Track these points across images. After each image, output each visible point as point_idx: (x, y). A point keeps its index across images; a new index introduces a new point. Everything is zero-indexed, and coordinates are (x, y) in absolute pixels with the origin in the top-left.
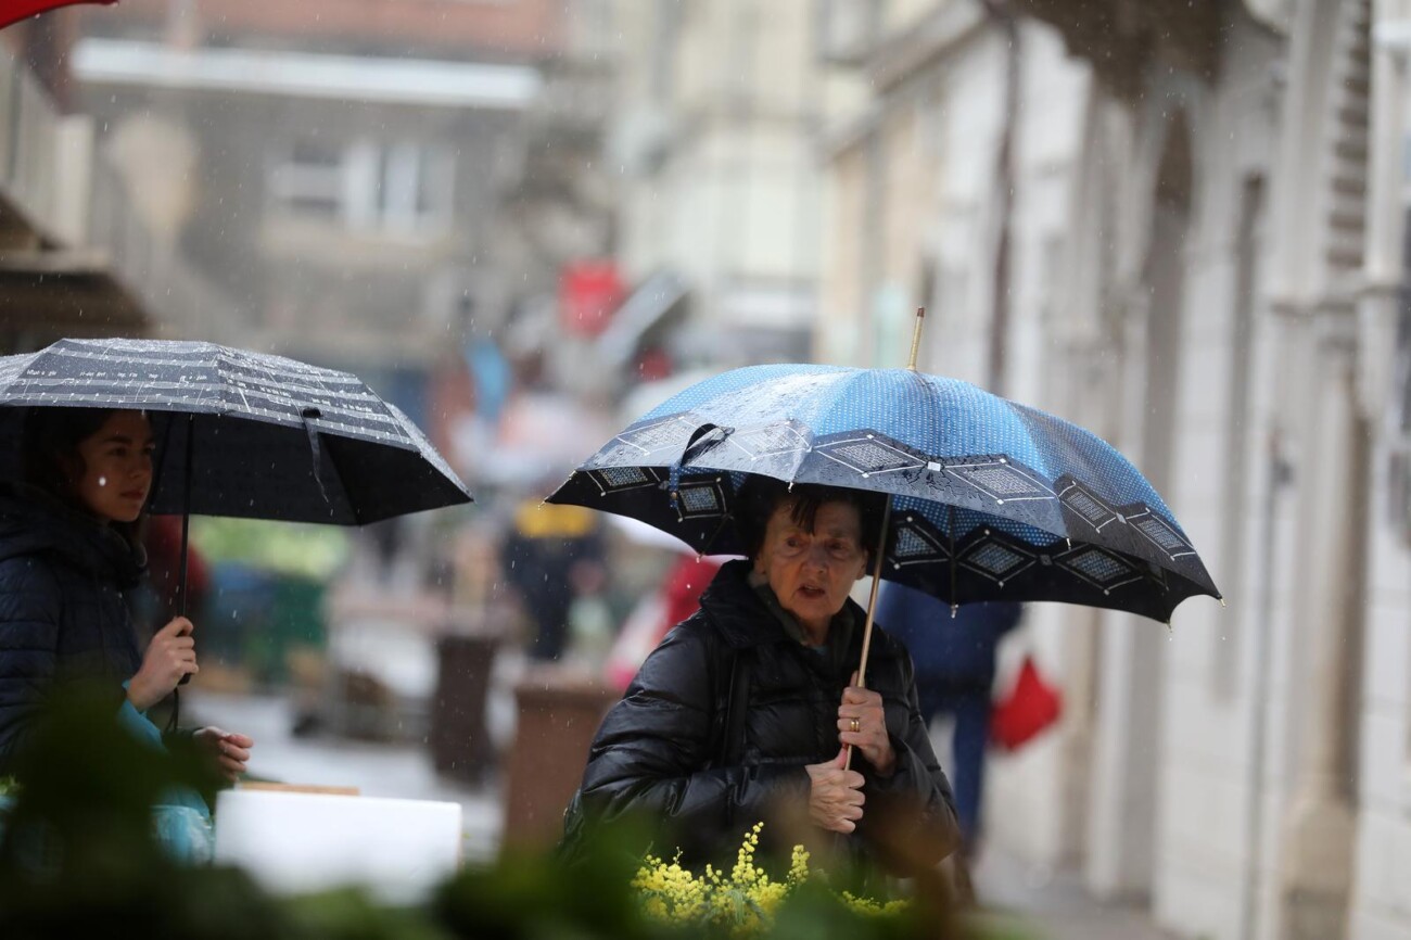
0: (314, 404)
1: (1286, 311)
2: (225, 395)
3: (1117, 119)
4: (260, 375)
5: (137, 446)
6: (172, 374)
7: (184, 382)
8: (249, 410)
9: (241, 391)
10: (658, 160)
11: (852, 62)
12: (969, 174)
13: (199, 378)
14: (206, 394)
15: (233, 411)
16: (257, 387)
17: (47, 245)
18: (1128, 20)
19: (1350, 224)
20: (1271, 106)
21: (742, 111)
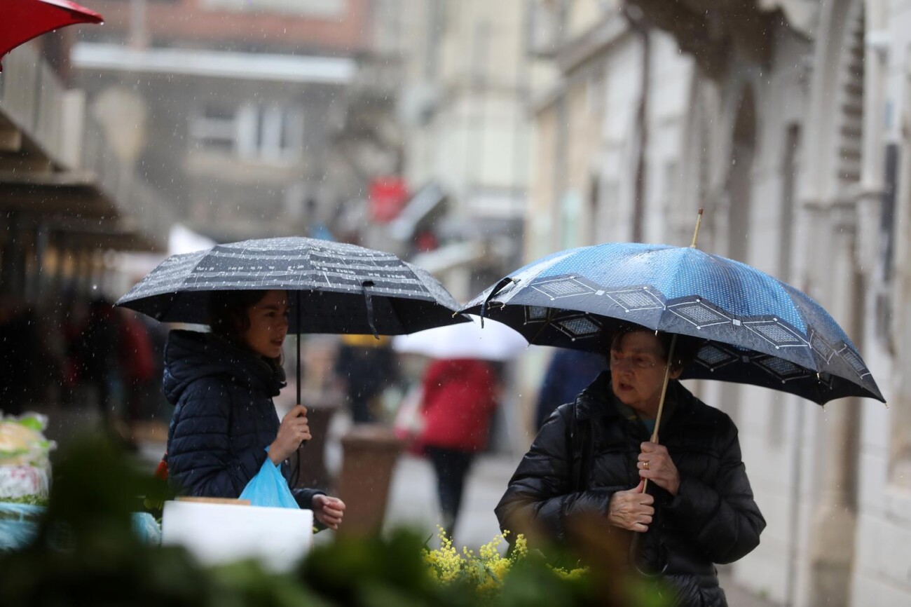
0: (370, 277)
1: (814, 208)
2: (315, 277)
3: (710, 91)
4: (335, 261)
5: (281, 311)
6: (281, 265)
7: (290, 271)
8: (330, 285)
9: (324, 273)
10: (428, 115)
11: (548, 55)
12: (619, 123)
13: (299, 267)
14: (304, 278)
15: (320, 287)
16: (334, 270)
17: (58, 169)
18: (716, 28)
19: (852, 155)
20: (804, 82)
21: (481, 85)
